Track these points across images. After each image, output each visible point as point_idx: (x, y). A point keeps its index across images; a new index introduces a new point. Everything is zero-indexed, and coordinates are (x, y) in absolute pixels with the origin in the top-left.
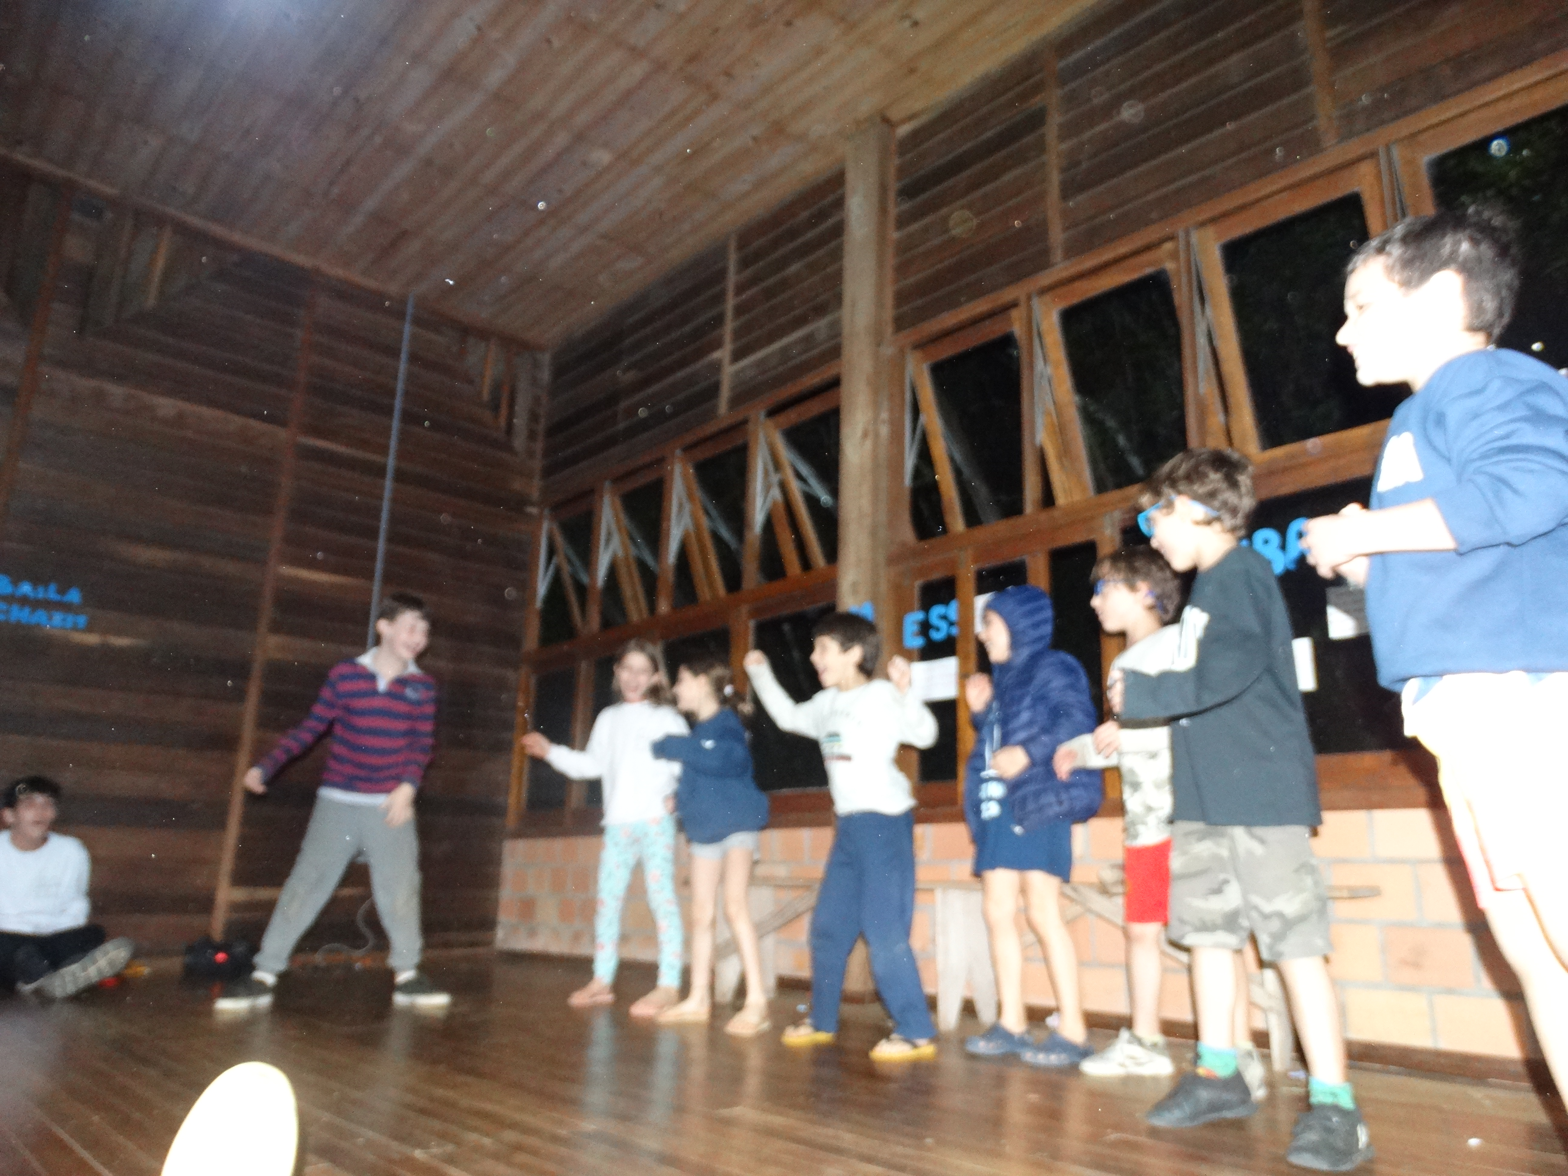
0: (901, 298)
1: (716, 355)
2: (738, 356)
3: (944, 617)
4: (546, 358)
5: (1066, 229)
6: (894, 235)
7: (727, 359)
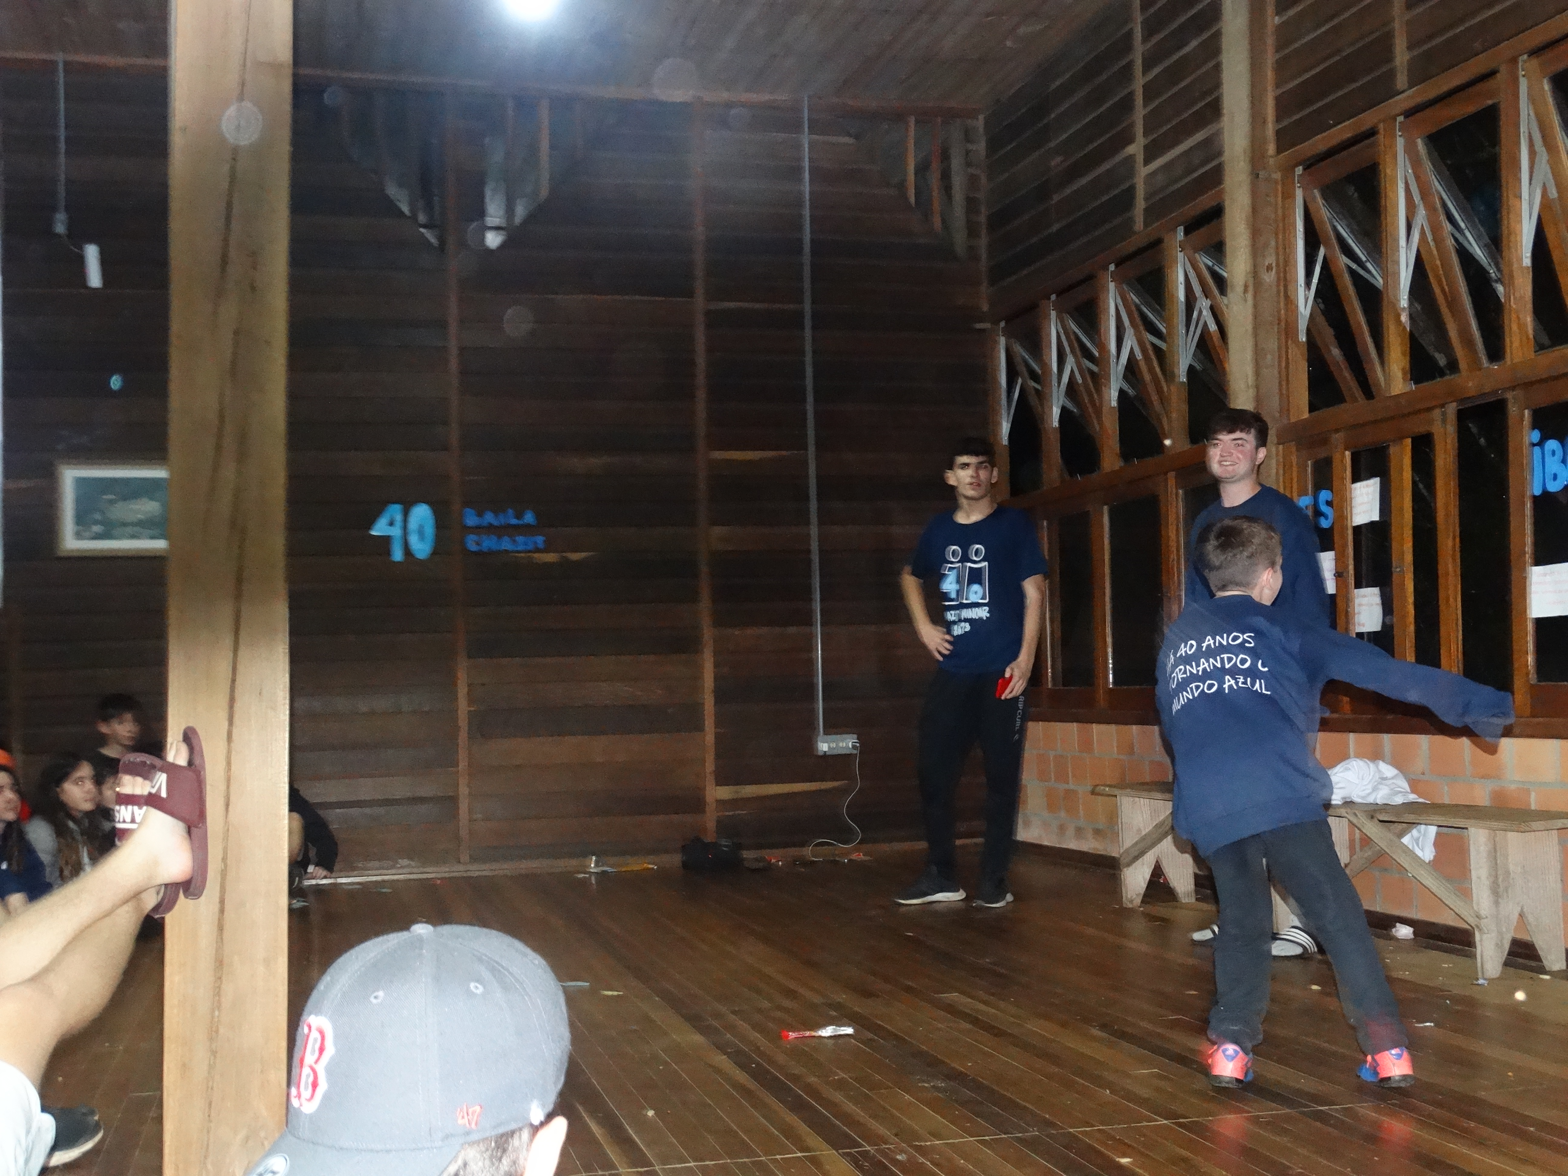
0: (1283, 107)
1: (1131, 149)
2: (1151, 154)
3: (1329, 503)
4: (980, 122)
5: (1410, 48)
6: (1274, 20)
7: (1140, 158)
